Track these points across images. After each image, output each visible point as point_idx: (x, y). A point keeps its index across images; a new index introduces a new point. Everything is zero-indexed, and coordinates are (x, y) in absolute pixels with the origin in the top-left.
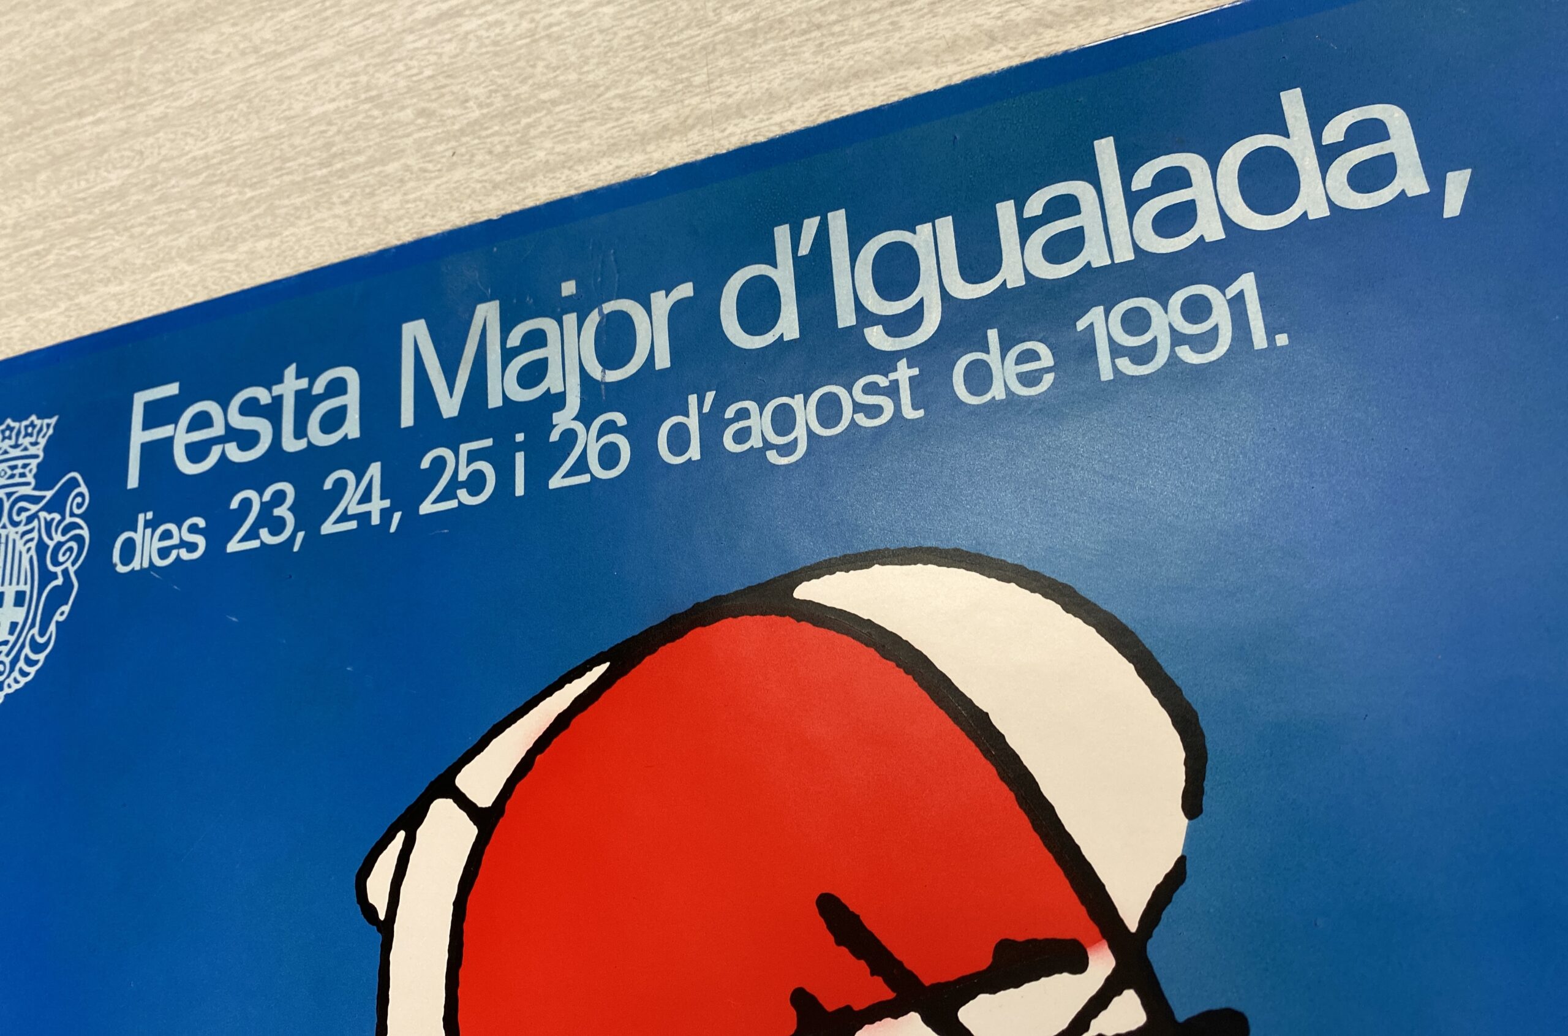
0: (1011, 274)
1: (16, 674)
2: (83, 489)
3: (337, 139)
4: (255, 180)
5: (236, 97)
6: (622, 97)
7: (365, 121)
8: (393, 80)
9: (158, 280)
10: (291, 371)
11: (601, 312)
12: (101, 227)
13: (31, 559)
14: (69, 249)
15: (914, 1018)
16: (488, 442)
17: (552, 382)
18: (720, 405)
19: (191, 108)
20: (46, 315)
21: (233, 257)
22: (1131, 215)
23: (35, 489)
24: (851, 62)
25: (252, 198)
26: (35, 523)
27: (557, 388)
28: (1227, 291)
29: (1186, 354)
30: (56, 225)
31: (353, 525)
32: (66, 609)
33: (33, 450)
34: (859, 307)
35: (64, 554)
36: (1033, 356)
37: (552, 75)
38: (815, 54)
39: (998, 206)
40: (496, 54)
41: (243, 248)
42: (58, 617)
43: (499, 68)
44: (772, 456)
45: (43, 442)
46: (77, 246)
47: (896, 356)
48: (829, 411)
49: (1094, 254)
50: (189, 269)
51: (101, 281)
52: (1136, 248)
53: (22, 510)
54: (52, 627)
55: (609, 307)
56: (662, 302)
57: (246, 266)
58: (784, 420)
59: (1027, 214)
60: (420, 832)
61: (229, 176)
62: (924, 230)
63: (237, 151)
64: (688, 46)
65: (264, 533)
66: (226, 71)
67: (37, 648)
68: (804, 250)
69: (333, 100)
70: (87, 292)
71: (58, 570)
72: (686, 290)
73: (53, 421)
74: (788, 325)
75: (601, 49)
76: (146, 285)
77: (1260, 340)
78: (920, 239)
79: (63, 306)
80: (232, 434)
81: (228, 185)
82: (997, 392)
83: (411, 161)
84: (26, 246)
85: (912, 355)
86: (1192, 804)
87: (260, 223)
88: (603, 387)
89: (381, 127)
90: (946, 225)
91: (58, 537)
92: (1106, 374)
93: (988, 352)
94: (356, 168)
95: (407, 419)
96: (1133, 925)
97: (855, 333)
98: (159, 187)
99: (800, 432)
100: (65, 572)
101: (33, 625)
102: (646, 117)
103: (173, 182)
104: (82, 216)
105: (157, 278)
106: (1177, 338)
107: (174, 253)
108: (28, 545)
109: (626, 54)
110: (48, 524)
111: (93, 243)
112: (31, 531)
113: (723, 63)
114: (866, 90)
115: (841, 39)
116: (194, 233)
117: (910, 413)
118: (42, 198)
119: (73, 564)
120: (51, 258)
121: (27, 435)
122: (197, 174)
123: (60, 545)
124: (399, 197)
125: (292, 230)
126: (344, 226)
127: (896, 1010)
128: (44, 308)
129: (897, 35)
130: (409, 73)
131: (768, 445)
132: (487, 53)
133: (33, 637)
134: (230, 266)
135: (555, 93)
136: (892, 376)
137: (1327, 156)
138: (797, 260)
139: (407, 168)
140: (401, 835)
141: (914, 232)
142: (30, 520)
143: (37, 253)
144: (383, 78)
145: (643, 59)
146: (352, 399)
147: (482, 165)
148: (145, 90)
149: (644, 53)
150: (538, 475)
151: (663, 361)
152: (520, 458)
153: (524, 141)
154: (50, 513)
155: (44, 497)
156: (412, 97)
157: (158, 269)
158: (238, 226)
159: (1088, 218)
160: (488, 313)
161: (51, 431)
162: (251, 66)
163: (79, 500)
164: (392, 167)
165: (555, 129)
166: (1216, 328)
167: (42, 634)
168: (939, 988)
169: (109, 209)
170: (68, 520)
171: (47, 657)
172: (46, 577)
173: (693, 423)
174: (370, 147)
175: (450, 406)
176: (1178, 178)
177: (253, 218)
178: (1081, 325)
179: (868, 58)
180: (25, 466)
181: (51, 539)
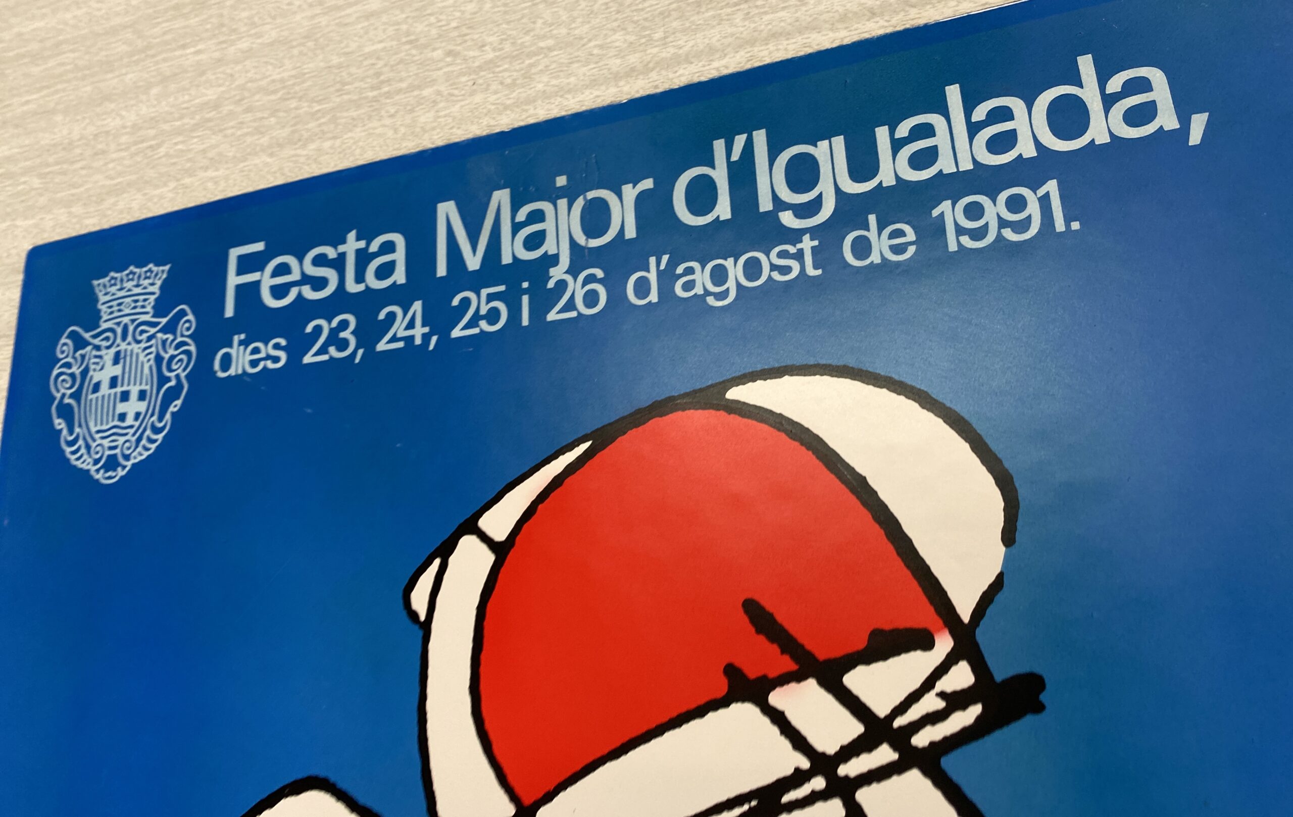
0: (886, 177)
1: (140, 449)
2: (190, 317)
3: (386, 69)
4: (320, 98)
5: (305, 37)
6: (601, 47)
7: (407, 58)
8: (426, 29)
9: (246, 168)
10: (352, 236)
11: (585, 198)
12: (201, 129)
13: (151, 368)
14: (176, 144)
15: (811, 683)
16: (502, 288)
17: (549, 246)
18: (672, 264)
19: (271, 44)
20: (158, 192)
21: (305, 153)
22: (971, 138)
23: (153, 316)
24: (770, 27)
25: (319, 111)
26: (153, 342)
27: (552, 251)
28: (1038, 192)
29: (1008, 234)
30: (166, 127)
31: (401, 344)
32: (179, 402)
33: (151, 289)
34: (775, 198)
35: (177, 363)
36: (900, 233)
37: (548, 29)
38: (744, 19)
39: (877, 129)
40: (506, 13)
41: (312, 146)
42: (172, 409)
43: (508, 23)
44: (711, 300)
45: (159, 283)
46: (183, 142)
47: (803, 231)
48: (753, 269)
49: (945, 164)
50: (269, 160)
51: (201, 168)
52: (974, 161)
53: (143, 332)
54: (168, 416)
55: (591, 195)
56: (630, 192)
57: (315, 159)
58: (719, 276)
59: (897, 136)
60: (452, 559)
61: (301, 94)
62: (824, 145)
63: (307, 76)
64: (649, 12)
65: (332, 350)
66: (298, 17)
67: (157, 431)
68: (735, 157)
69: (381, 42)
70: (191, 176)
71: (172, 375)
72: (647, 184)
73: (167, 268)
74: (723, 210)
75: (584, 12)
76: (237, 171)
77: (1060, 226)
78: (820, 151)
79: (172, 185)
80: (306, 279)
81: (300, 101)
82: (875, 258)
83: (442, 88)
84: (142, 142)
85: (814, 232)
86: (1009, 537)
87: (325, 128)
88: (586, 251)
89: (418, 62)
90: (839, 142)
91: (171, 352)
92: (953, 247)
93: (868, 230)
94: (399, 91)
95: (442, 270)
96: (966, 618)
97: (772, 216)
98: (246, 101)
99: (731, 284)
100: (178, 376)
101: (152, 415)
102: (618, 61)
103: (257, 97)
104: (186, 120)
105: (245, 167)
106: (1003, 223)
107: (258, 148)
108: (149, 357)
109: (604, 16)
110: (164, 342)
111: (195, 140)
112: (150, 347)
113: (675, 24)
114: (780, 47)
115: (762, 10)
116: (274, 134)
117: (811, 272)
118: (154, 106)
119: (184, 370)
120: (162, 151)
121: (146, 278)
122: (274, 92)
123: (172, 357)
124: (431, 114)
125: (350, 135)
126: (390, 133)
127: (798, 677)
128: (157, 187)
129: (804, 9)
130: (440, 24)
131: (707, 293)
132: (499, 11)
133: (153, 423)
134: (302, 160)
135: (550, 42)
136: (799, 246)
137: (1109, 101)
138: (730, 164)
139: (439, 93)
140: (437, 562)
141: (816, 146)
142: (149, 339)
143: (151, 147)
144: (420, 27)
145: (616, 20)
146: (399, 256)
147: (496, 93)
148: (234, 30)
149: (617, 16)
150: (539, 311)
151: (631, 233)
152: (525, 299)
153: (528, 76)
154: (165, 333)
155: (159, 323)
156: (441, 42)
157: (245, 160)
158: (308, 130)
159: (941, 139)
160: (501, 197)
161: (165, 276)
162: (317, 15)
163: (187, 325)
164: (427, 92)
165: (550, 68)
166: (1030, 217)
167: (160, 419)
168: (828, 662)
169: (208, 116)
170: (179, 339)
171: (165, 437)
172: (163, 380)
173: (652, 276)
174: (410, 76)
175: (473, 262)
176: (1005, 114)
177: (320, 125)
178: (935, 213)
179: (782, 24)
180: (145, 300)
181: (166, 352)
